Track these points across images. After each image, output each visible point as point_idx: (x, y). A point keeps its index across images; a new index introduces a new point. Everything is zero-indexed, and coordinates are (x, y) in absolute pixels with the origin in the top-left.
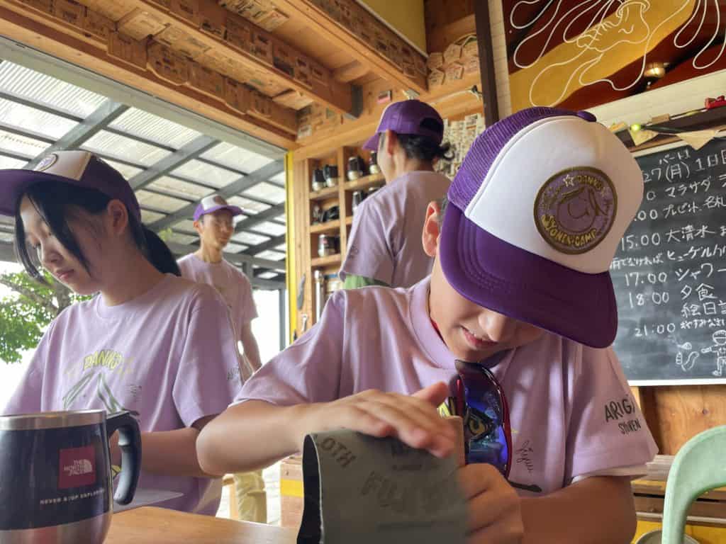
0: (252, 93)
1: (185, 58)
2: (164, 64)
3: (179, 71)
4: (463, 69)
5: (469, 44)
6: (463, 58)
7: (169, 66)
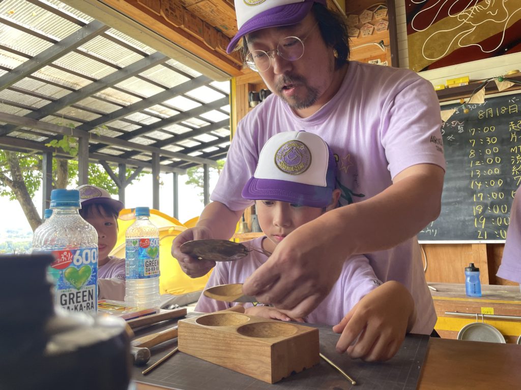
0: (219, 33)
1: (181, 7)
2: (170, 11)
3: (178, 16)
4: (374, 28)
5: (379, 11)
6: (374, 20)
7: (172, 12)
